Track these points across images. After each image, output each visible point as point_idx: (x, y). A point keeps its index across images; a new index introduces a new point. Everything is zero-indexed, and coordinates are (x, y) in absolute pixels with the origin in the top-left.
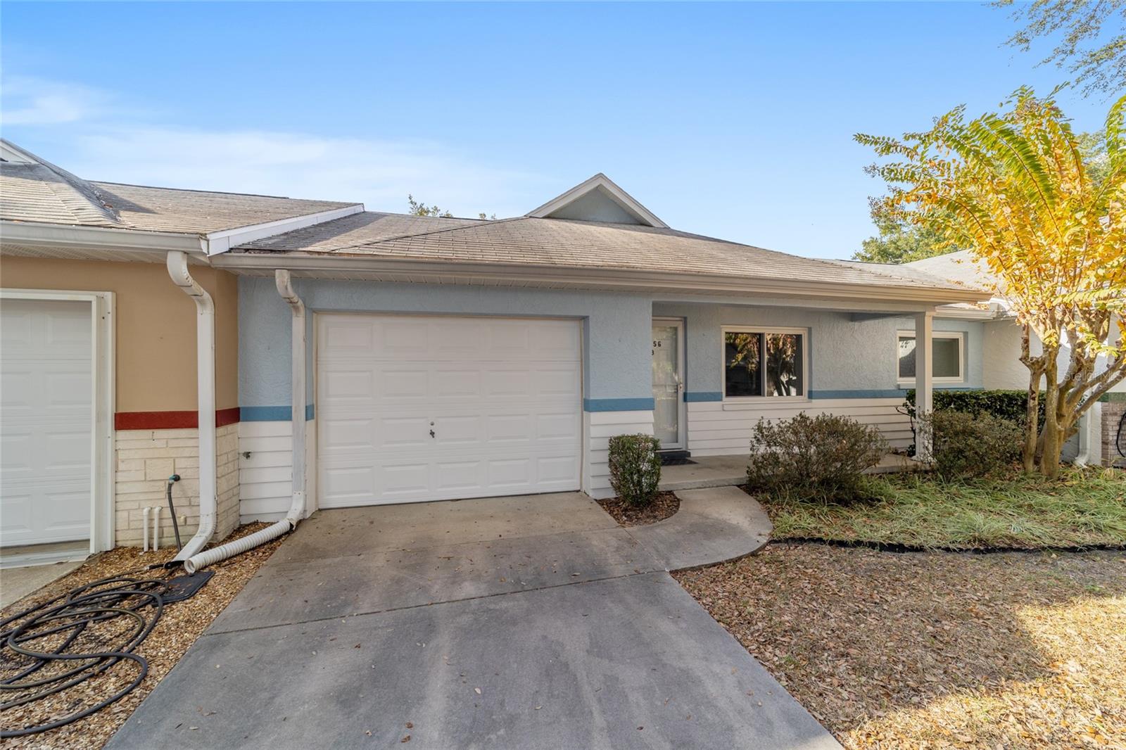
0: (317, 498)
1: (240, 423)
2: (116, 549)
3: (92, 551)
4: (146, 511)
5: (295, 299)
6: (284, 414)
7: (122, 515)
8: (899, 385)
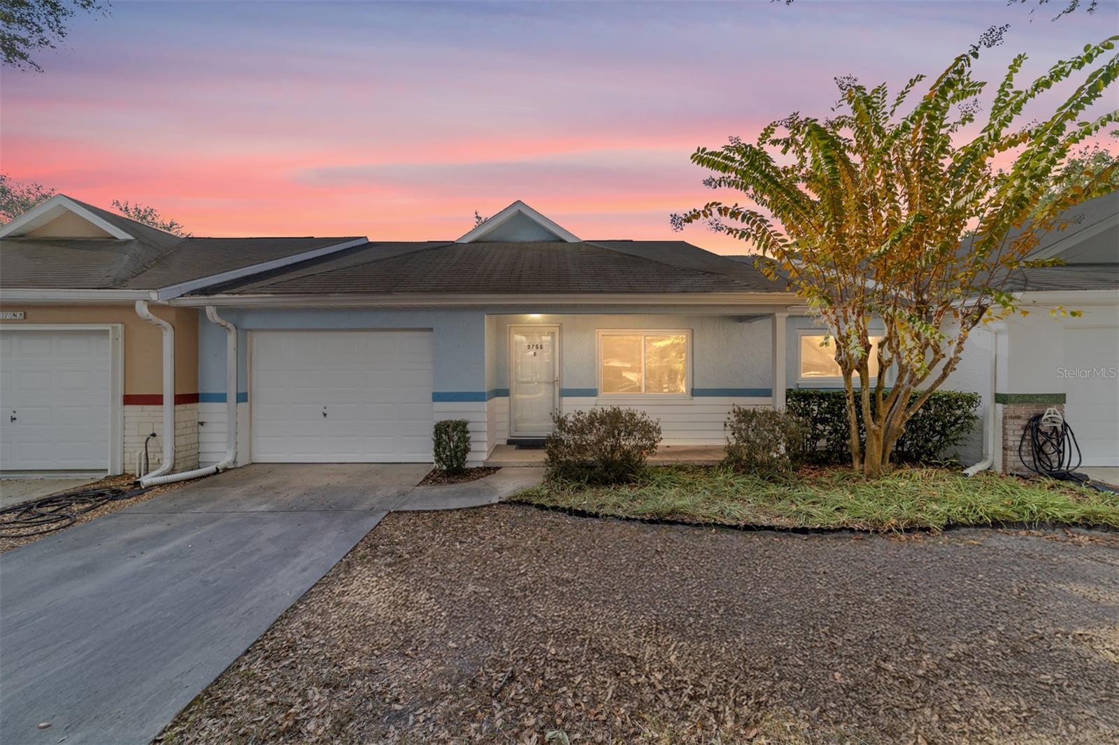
0: (250, 455)
1: (200, 404)
2: (124, 474)
3: (109, 474)
4: (138, 453)
5: (224, 323)
6: (222, 398)
7: (127, 455)
8: (798, 384)
